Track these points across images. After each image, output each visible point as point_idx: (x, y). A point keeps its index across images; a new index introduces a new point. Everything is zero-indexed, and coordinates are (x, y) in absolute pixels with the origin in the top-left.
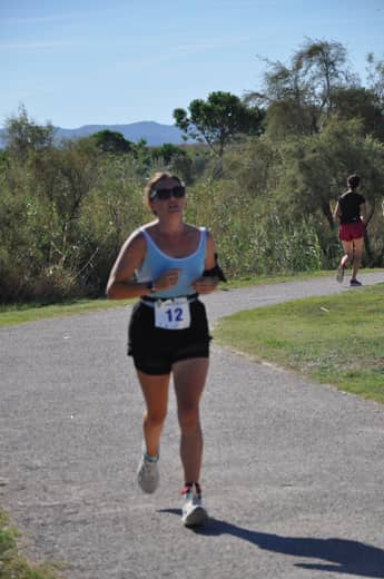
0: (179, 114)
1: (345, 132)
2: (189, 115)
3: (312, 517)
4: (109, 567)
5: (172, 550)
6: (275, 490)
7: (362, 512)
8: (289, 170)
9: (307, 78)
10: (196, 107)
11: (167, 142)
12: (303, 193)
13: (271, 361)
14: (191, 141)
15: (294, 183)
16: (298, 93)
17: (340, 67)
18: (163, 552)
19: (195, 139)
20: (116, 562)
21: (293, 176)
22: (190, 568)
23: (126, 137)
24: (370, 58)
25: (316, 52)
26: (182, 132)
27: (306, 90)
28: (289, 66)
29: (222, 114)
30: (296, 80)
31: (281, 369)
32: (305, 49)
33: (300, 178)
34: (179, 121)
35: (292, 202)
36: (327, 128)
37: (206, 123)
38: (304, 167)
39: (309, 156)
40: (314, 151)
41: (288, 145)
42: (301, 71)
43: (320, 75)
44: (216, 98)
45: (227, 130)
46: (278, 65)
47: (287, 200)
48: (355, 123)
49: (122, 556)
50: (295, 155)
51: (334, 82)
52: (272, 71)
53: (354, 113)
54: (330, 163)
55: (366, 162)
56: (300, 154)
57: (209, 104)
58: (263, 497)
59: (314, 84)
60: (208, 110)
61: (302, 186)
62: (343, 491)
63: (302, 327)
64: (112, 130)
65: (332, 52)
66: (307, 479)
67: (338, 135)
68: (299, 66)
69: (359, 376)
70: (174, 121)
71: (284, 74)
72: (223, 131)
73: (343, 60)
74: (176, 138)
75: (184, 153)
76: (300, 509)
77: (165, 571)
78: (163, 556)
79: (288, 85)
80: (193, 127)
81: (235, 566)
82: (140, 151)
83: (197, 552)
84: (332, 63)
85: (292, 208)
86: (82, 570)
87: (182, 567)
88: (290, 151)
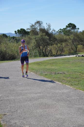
0: (15, 32)
1: (43, 35)
2: (17, 32)
3: (41, 100)
4: (6, 109)
5: (17, 106)
6: (35, 95)
7: (50, 99)
8: (34, 41)
9: (37, 26)
10: (18, 30)
11: (13, 36)
12: (36, 44)
13: (32, 72)
14: (17, 36)
15: (34, 43)
16: (35, 29)
17: (42, 25)
18: (16, 106)
19: (18, 36)
20: (8, 108)
21: (34, 42)
22: (21, 109)
23: (7, 35)
24: (47, 24)
25: (38, 22)
26: (16, 35)
27: (36, 28)
28: (34, 24)
29: (22, 32)
30: (35, 27)
31: (34, 74)
32: (36, 22)
33: (35, 42)
34: (15, 33)
35: (34, 46)
36: (40, 35)
37: (20, 33)
38: (36, 41)
39: (37, 39)
40: (38, 38)
41: (34, 37)
42: (36, 25)
43: (39, 26)
44: (21, 29)
45: (23, 34)
46: (32, 24)
47: (33, 46)
48: (44, 34)
49: (9, 107)
50: (35, 39)
51: (41, 27)
52: (31, 25)
53: (44, 32)
54: (40, 40)
55: (46, 40)
56: (36, 38)
57: (20, 30)
58: (33, 96)
59: (38, 27)
60: (20, 31)
61: (36, 43)
62: (46, 95)
63: (37, 66)
64: (4, 34)
65: (41, 22)
66: (40, 93)
67: (42, 36)
68: (35, 24)
69: (47, 75)
70: (14, 33)
71: (33, 26)
72: (22, 35)
73: (42, 24)
74: (15, 35)
75: (16, 38)
76: (39, 98)
77: (16, 110)
78: (16, 107)
79: (34, 27)
80: (18, 34)
81: (29, 109)
82: (9, 37)
83: (22, 106)
84: (41, 24)
85: (34, 47)
86: (2, 109)
87: (19, 109)
88: (34, 38)
